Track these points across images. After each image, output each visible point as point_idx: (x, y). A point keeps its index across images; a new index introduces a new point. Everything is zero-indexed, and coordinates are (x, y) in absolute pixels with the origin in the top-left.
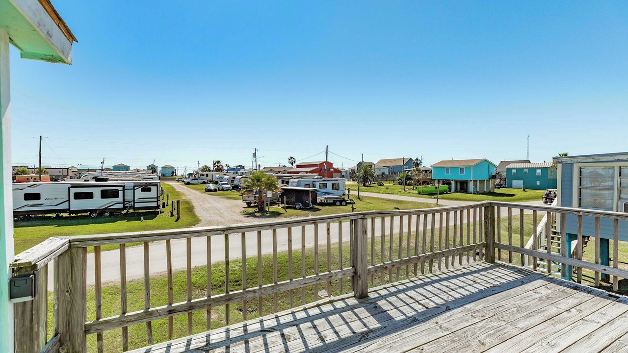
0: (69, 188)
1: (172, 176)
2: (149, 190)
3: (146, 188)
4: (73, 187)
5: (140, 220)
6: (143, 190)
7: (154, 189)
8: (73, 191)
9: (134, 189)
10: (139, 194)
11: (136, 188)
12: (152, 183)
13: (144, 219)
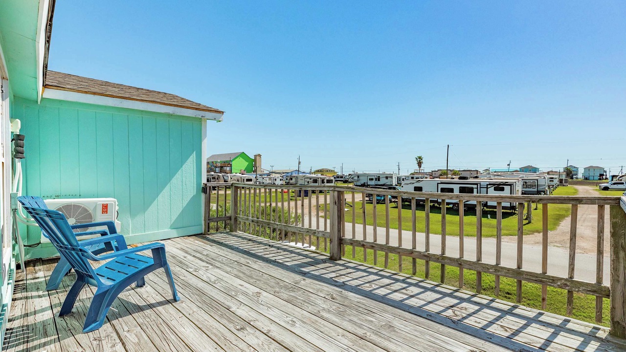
0: (438, 184)
1: (600, 179)
2: (502, 189)
3: (499, 187)
4: (441, 183)
5: (487, 217)
6: (495, 189)
7: (507, 188)
8: (441, 186)
9: (487, 188)
10: (492, 192)
11: (489, 186)
12: (507, 182)
13: (491, 218)
